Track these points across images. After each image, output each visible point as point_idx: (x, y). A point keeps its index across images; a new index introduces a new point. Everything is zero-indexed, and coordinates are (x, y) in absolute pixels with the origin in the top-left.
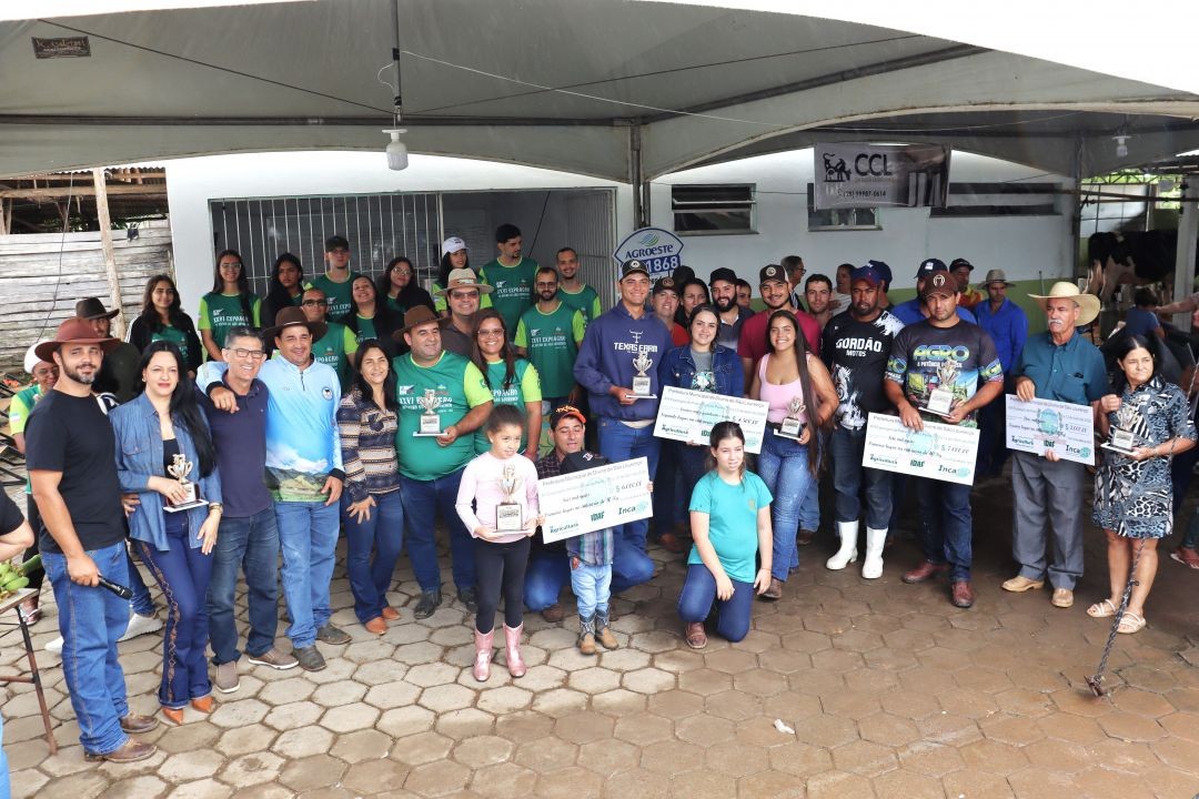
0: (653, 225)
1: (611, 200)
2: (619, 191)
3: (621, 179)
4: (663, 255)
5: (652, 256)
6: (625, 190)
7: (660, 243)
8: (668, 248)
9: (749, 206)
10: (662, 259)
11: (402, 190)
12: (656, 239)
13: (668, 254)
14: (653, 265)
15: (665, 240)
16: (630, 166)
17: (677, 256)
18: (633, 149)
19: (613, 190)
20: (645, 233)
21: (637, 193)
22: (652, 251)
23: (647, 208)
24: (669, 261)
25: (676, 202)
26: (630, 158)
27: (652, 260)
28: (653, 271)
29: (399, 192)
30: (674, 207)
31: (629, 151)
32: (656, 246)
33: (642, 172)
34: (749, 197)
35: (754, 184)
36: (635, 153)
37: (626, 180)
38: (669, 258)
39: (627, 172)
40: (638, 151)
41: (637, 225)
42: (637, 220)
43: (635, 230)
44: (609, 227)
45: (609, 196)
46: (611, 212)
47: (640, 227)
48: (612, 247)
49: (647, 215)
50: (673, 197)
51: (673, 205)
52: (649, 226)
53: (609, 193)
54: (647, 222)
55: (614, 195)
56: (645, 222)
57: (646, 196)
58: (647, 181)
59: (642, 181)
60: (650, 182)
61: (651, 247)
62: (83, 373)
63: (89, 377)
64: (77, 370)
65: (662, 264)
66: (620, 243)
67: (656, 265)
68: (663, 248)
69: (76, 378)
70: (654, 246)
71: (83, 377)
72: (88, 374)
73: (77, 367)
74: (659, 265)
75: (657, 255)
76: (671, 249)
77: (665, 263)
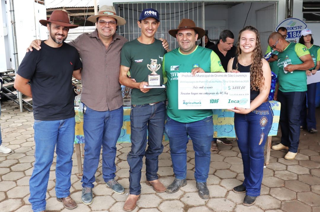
0: (294, 17)
1: (275, 8)
2: (279, 2)
4: (297, 30)
5: (292, 31)
6: (282, 2)
7: (297, 25)
10: (297, 32)
12: (294, 23)
14: (292, 34)
15: (299, 24)
19: (277, 2)
20: (290, 21)
21: (287, 4)
22: (292, 28)
23: (291, 10)
25: (305, 8)
27: (292, 32)
28: (293, 37)
29: (187, 1)
30: (304, 10)
32: (295, 26)
38: (300, 31)
41: (287, 17)
42: (287, 15)
43: (285, 19)
44: (274, 18)
45: (275, 5)
46: (275, 12)
47: (288, 18)
48: (274, 26)
49: (291, 12)
50: (303, 6)
51: (303, 9)
52: (292, 17)
53: (275, 4)
54: (291, 16)
55: (277, 4)
56: (290, 15)
57: (291, 3)
61: (292, 27)
62: (58, 39)
63: (60, 41)
64: (55, 36)
65: (297, 34)
66: (278, 25)
67: (294, 34)
68: (297, 27)
69: (54, 40)
70: (294, 26)
71: (57, 40)
72: (60, 39)
73: (56, 34)
74: (295, 34)
75: (295, 30)
76: (301, 28)
77: (298, 34)
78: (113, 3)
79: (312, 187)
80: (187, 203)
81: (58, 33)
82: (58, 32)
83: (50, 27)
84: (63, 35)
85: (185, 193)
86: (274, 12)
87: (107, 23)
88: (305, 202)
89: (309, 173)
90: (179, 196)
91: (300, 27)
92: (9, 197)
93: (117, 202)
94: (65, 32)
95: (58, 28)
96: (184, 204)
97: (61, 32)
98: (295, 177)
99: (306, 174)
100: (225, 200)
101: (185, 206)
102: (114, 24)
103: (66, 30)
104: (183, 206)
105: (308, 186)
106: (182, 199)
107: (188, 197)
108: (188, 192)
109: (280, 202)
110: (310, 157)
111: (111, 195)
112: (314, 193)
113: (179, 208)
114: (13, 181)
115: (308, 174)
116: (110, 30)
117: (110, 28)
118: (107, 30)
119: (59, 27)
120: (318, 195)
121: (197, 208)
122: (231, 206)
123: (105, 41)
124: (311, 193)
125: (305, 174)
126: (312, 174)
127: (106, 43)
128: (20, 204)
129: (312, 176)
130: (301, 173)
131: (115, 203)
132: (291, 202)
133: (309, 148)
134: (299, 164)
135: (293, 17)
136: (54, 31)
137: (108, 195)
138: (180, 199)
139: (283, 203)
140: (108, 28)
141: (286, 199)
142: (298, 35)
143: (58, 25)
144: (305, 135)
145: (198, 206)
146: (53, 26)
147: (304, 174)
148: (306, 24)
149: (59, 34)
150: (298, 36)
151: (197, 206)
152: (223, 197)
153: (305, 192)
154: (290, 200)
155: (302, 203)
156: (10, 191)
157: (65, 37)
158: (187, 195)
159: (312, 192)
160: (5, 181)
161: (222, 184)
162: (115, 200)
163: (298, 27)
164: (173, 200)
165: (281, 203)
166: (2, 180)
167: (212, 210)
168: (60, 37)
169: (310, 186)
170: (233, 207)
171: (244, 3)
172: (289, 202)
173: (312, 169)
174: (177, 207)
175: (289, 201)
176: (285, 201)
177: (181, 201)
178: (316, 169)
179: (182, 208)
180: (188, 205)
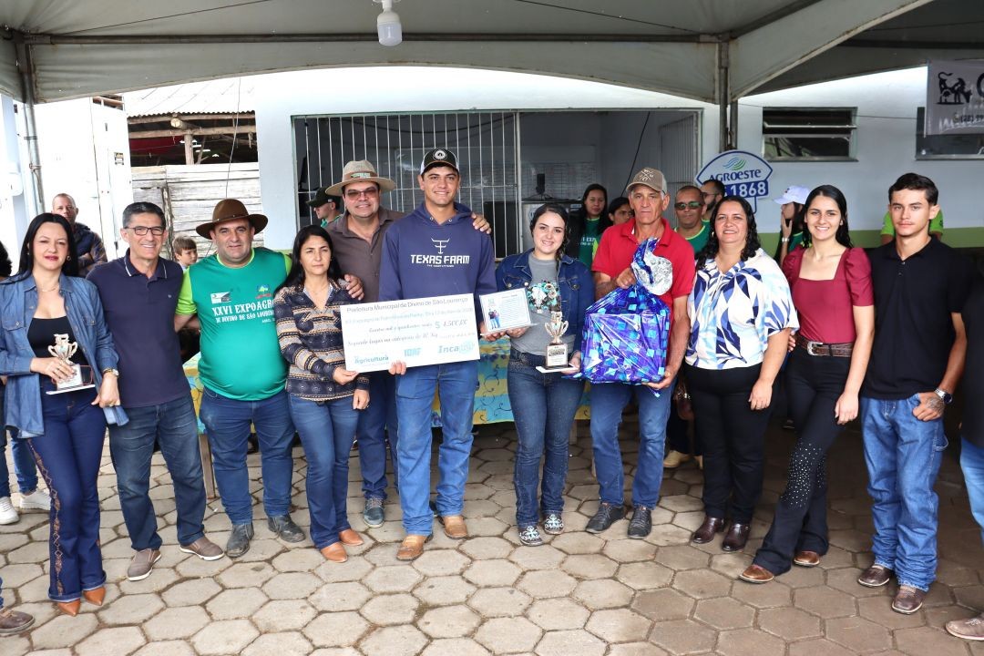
0: (740, 149)
1: (697, 126)
2: (705, 111)
3: (706, 99)
4: (750, 180)
5: (738, 181)
6: (712, 111)
7: (748, 167)
8: (755, 173)
9: (848, 131)
10: (748, 184)
11: (479, 107)
12: (742, 164)
13: (755, 179)
14: (739, 190)
15: (752, 164)
16: (717, 85)
17: (765, 181)
18: (720, 67)
19: (699, 112)
20: (730, 157)
21: (723, 113)
22: (737, 176)
23: (734, 130)
24: (756, 187)
25: (767, 126)
26: (717, 77)
27: (738, 185)
29: (475, 110)
30: (765, 131)
31: (717, 70)
32: (743, 170)
33: (729, 92)
34: (849, 122)
35: (855, 108)
36: (723, 71)
37: (713, 101)
38: (756, 183)
39: (714, 92)
40: (726, 69)
41: (723, 148)
42: (723, 143)
43: (720, 152)
44: (695, 150)
45: (695, 119)
46: (697, 135)
47: (726, 150)
48: (695, 170)
49: (734, 136)
50: (764, 120)
51: (764, 127)
52: (736, 148)
53: (695, 115)
54: (734, 145)
55: (700, 116)
56: (731, 144)
57: (733, 117)
58: (734, 100)
59: (729, 101)
60: (737, 101)
61: (737, 172)
65: (748, 190)
66: (704, 166)
67: (742, 191)
68: (749, 174)
70: (741, 170)
74: (745, 190)
75: (743, 180)
76: (758, 175)
77: (751, 189)
78: (292, 117)
80: (426, 599)
85: (426, 577)
86: (695, 136)
90: (410, 584)
91: (756, 173)
92: (24, 598)
96: (420, 601)
100: (512, 592)
101: (419, 606)
104: (416, 605)
106: (415, 592)
107: (432, 587)
108: (433, 577)
109: (633, 593)
113: (406, 611)
114: (36, 563)
116: (369, 205)
117: (369, 200)
121: (445, 609)
122: (522, 604)
128: (50, 614)
132: (656, 592)
135: (738, 147)
138: (411, 592)
141: (646, 586)
142: (753, 192)
145: (449, 605)
148: (770, 164)
150: (751, 194)
151: (446, 606)
152: (508, 586)
154: (655, 588)
156: (26, 585)
158: (430, 582)
160: (15, 564)
161: (513, 558)
163: (752, 171)
164: (397, 593)
165: (635, 594)
166: (8, 563)
167: (478, 612)
170: (525, 605)
172: (652, 593)
174: (401, 607)
176: (645, 589)
177: (413, 595)
179: (414, 610)
180: (426, 604)
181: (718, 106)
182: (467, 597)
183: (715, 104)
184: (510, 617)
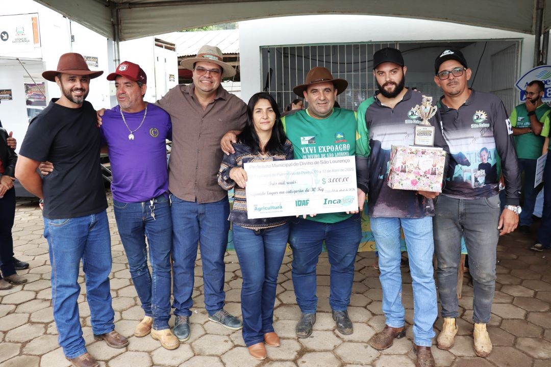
1: (518, 51)
2: (524, 40)
3: (525, 31)
5: (545, 86)
6: (529, 39)
11: (373, 40)
12: (550, 74)
14: (546, 92)
16: (534, 21)
18: (538, 9)
19: (520, 41)
20: (541, 70)
21: (538, 41)
23: (545, 52)
26: (534, 16)
27: (545, 89)
28: (546, 96)
29: (371, 42)
31: (535, 11)
33: (543, 25)
36: (539, 11)
37: (531, 32)
39: (532, 26)
40: (542, 10)
41: (536, 64)
42: (536, 60)
43: (534, 67)
44: (515, 66)
45: (516, 45)
46: (518, 56)
47: (538, 65)
48: (515, 80)
49: (545, 56)
52: (546, 64)
53: (517, 43)
54: (544, 62)
55: (520, 44)
56: (542, 61)
57: (545, 43)
58: (547, 30)
59: (543, 31)
60: (549, 32)
61: (546, 80)
62: (76, 96)
63: (80, 98)
64: (71, 93)
66: (522, 76)
69: (70, 98)
70: (548, 79)
71: (76, 99)
72: (79, 96)
73: (72, 90)
75: (550, 85)
78: (260, 47)
79: (519, 340)
80: (306, 345)
81: (74, 88)
82: (74, 86)
83: (60, 80)
84: (82, 89)
86: (516, 57)
87: (208, 72)
88: (495, 363)
89: (523, 318)
93: (206, 334)
94: (85, 85)
95: (73, 79)
96: (302, 346)
97: (78, 85)
98: (495, 322)
99: (518, 319)
100: (366, 347)
101: (301, 350)
102: (217, 74)
103: (86, 80)
105: (513, 338)
109: (454, 358)
110: (536, 293)
111: (203, 323)
112: (519, 350)
113: (292, 351)
115: (521, 319)
116: (212, 83)
117: (212, 79)
118: (206, 82)
119: (75, 78)
120: (523, 352)
121: (318, 353)
122: (371, 357)
123: (203, 99)
124: (512, 349)
125: (516, 319)
126: (528, 320)
127: (204, 102)
129: (527, 323)
130: (510, 316)
131: (202, 336)
132: (471, 360)
133: (541, 279)
134: (511, 303)
136: (68, 85)
137: (199, 324)
139: (457, 360)
140: (208, 79)
141: (464, 354)
143: (72, 76)
144: (544, 257)
145: (321, 351)
146: (64, 78)
147: (513, 319)
149: (77, 89)
151: (319, 351)
152: (365, 342)
153: (503, 346)
154: (471, 357)
155: (489, 363)
157: (86, 92)
159: (516, 348)
161: (371, 323)
162: (206, 331)
164: (289, 338)
165: (456, 359)
167: (340, 358)
168: (78, 93)
169: (516, 338)
170: (374, 357)
171: (476, 42)
172: (468, 360)
173: (533, 312)
174: (289, 349)
175: (468, 358)
176: (463, 356)
177: (299, 341)
178: (539, 312)
179: (297, 351)
180: (306, 348)
181: (534, 36)
182: (335, 346)
183: (532, 34)
184: (362, 365)
